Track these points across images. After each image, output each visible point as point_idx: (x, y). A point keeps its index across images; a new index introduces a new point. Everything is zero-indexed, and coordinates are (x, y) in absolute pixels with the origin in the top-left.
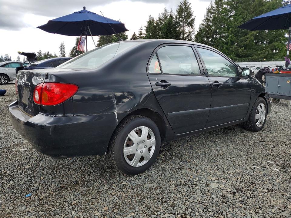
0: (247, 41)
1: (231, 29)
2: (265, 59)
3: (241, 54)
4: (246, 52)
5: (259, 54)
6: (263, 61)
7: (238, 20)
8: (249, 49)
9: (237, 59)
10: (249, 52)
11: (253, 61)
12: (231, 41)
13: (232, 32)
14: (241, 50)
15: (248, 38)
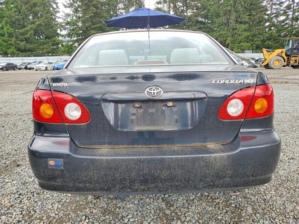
0: (27, 34)
1: (5, 18)
2: (50, 54)
3: (23, 47)
4: (29, 46)
5: (43, 49)
6: (49, 56)
7: (11, 10)
8: (31, 43)
9: (20, 54)
10: (31, 46)
11: (38, 56)
12: (8, 33)
13: (7, 23)
14: (22, 44)
15: (27, 31)
